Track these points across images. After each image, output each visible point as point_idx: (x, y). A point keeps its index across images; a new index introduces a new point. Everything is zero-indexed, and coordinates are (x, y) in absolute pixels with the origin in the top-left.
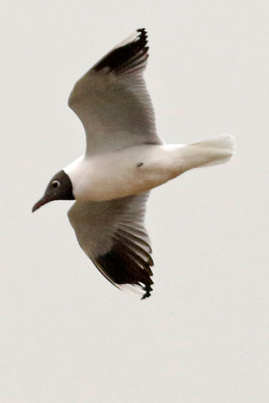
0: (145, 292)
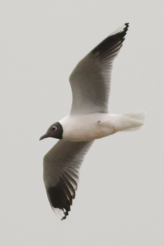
0: (64, 215)
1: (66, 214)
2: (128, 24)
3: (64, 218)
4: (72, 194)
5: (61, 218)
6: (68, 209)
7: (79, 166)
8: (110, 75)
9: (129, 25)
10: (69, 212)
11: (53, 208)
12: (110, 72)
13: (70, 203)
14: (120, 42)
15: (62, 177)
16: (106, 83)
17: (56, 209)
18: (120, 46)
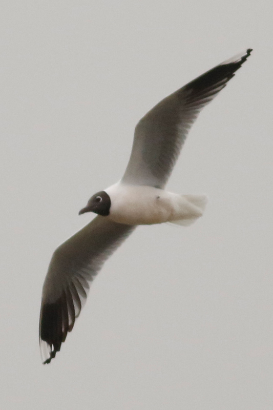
1: (53, 355)
2: (251, 50)
3: (48, 361)
4: (70, 323)
5: (44, 360)
6: (57, 348)
7: (93, 277)
8: (187, 132)
9: (251, 53)
10: (57, 354)
11: (41, 339)
12: (189, 127)
13: (62, 338)
14: (226, 79)
15: (65, 290)
16: (178, 145)
17: (43, 341)
18: (222, 86)
